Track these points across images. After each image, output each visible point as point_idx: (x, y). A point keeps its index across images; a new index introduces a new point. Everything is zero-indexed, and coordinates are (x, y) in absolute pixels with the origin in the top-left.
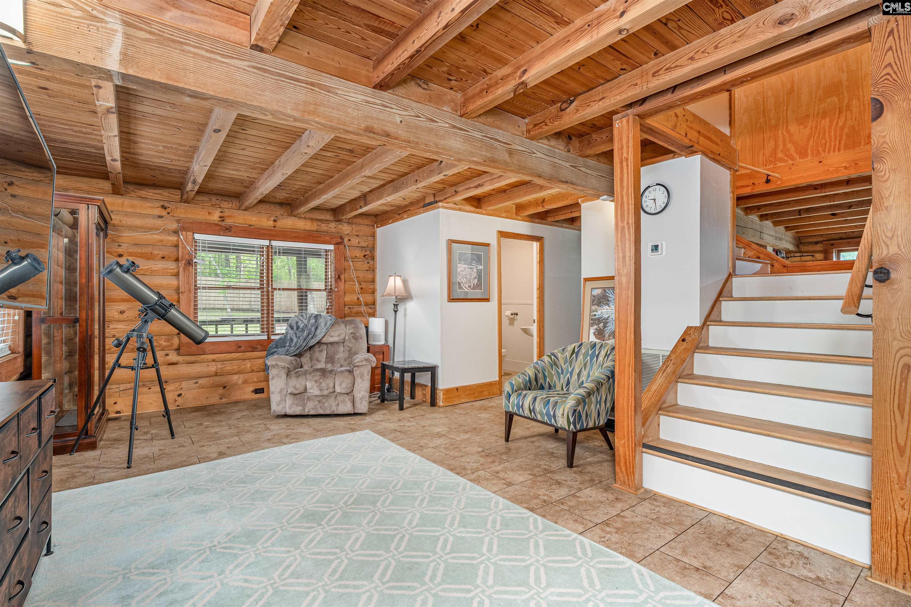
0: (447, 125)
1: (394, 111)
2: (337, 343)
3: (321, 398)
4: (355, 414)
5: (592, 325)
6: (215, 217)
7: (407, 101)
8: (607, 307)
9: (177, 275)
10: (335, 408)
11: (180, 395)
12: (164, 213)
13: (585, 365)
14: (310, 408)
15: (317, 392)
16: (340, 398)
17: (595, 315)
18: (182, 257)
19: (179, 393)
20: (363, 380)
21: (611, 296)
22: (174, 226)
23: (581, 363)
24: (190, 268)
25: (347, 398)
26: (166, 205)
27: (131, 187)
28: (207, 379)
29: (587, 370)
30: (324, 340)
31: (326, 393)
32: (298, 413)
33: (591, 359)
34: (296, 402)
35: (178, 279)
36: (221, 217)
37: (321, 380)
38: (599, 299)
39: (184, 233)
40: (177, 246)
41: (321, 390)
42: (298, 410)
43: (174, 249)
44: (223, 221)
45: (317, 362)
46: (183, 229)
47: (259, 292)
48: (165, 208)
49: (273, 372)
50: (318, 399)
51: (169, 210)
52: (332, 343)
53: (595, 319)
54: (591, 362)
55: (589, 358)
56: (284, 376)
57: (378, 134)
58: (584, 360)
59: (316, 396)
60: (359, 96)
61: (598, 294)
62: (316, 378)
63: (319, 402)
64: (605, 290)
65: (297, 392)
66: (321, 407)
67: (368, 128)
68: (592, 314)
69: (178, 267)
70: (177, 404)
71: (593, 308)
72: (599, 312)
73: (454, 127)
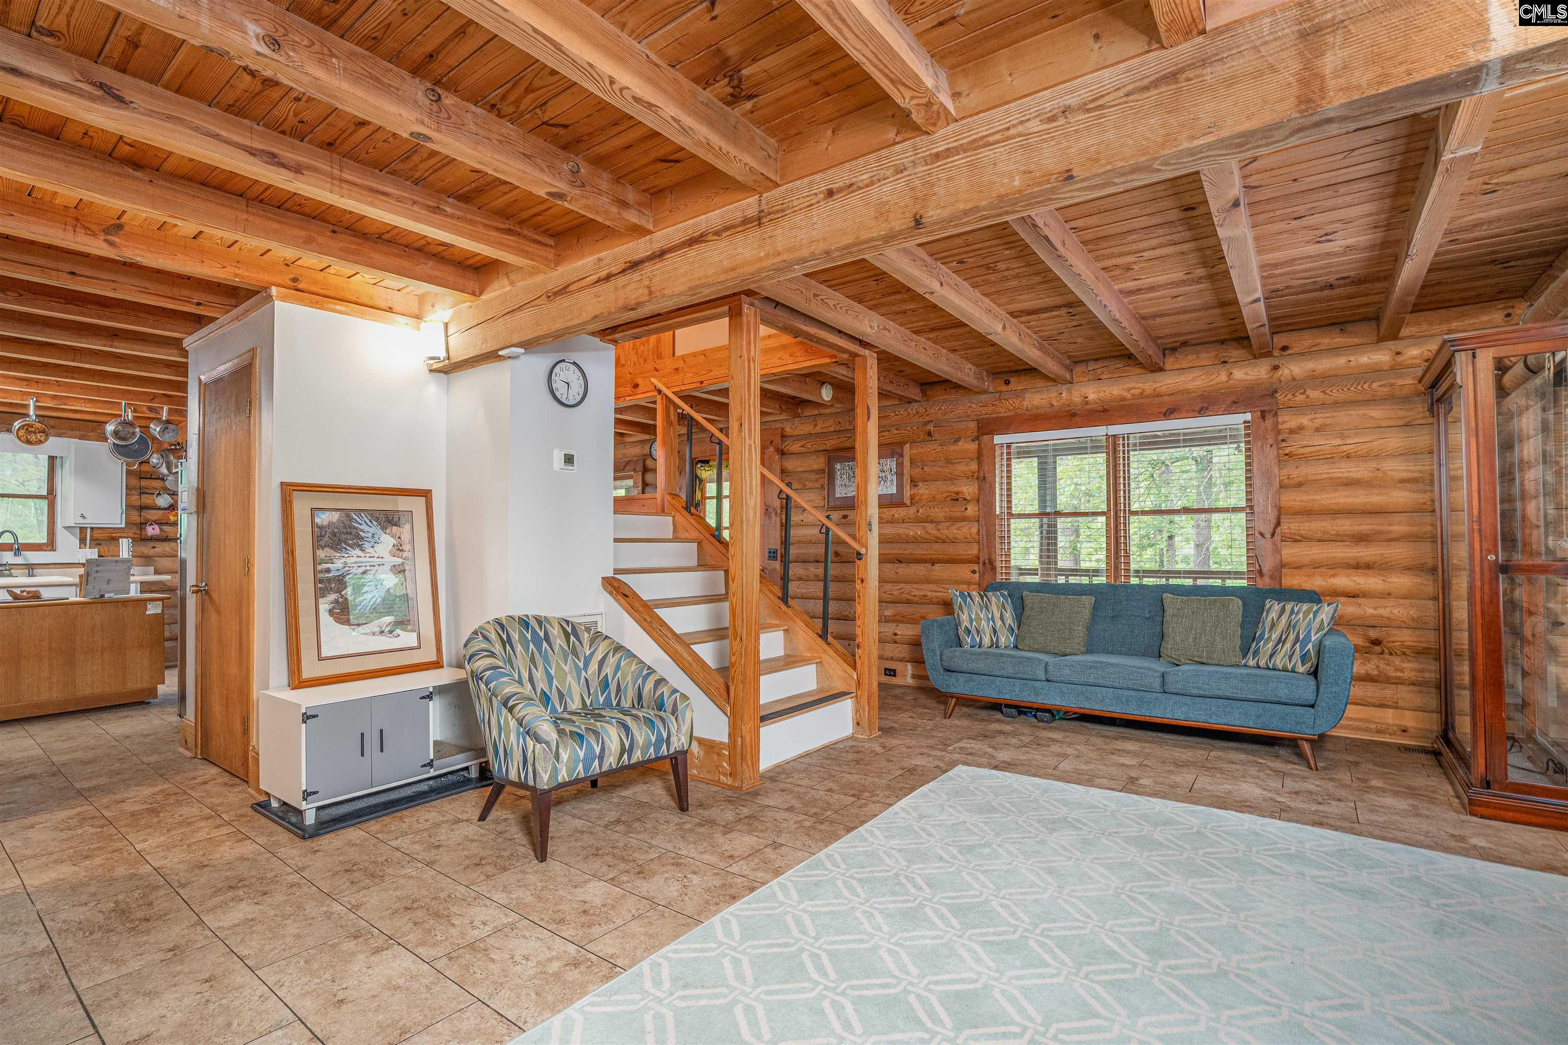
5: (320, 593)
8: (358, 552)
13: (533, 660)
17: (328, 571)
21: (364, 527)
23: (524, 659)
29: (541, 668)
33: (539, 647)
38: (334, 534)
53: (329, 580)
54: (540, 652)
55: (531, 646)
58: (527, 652)
61: (330, 524)
64: (348, 516)
68: (319, 568)
71: (321, 554)
72: (339, 564)
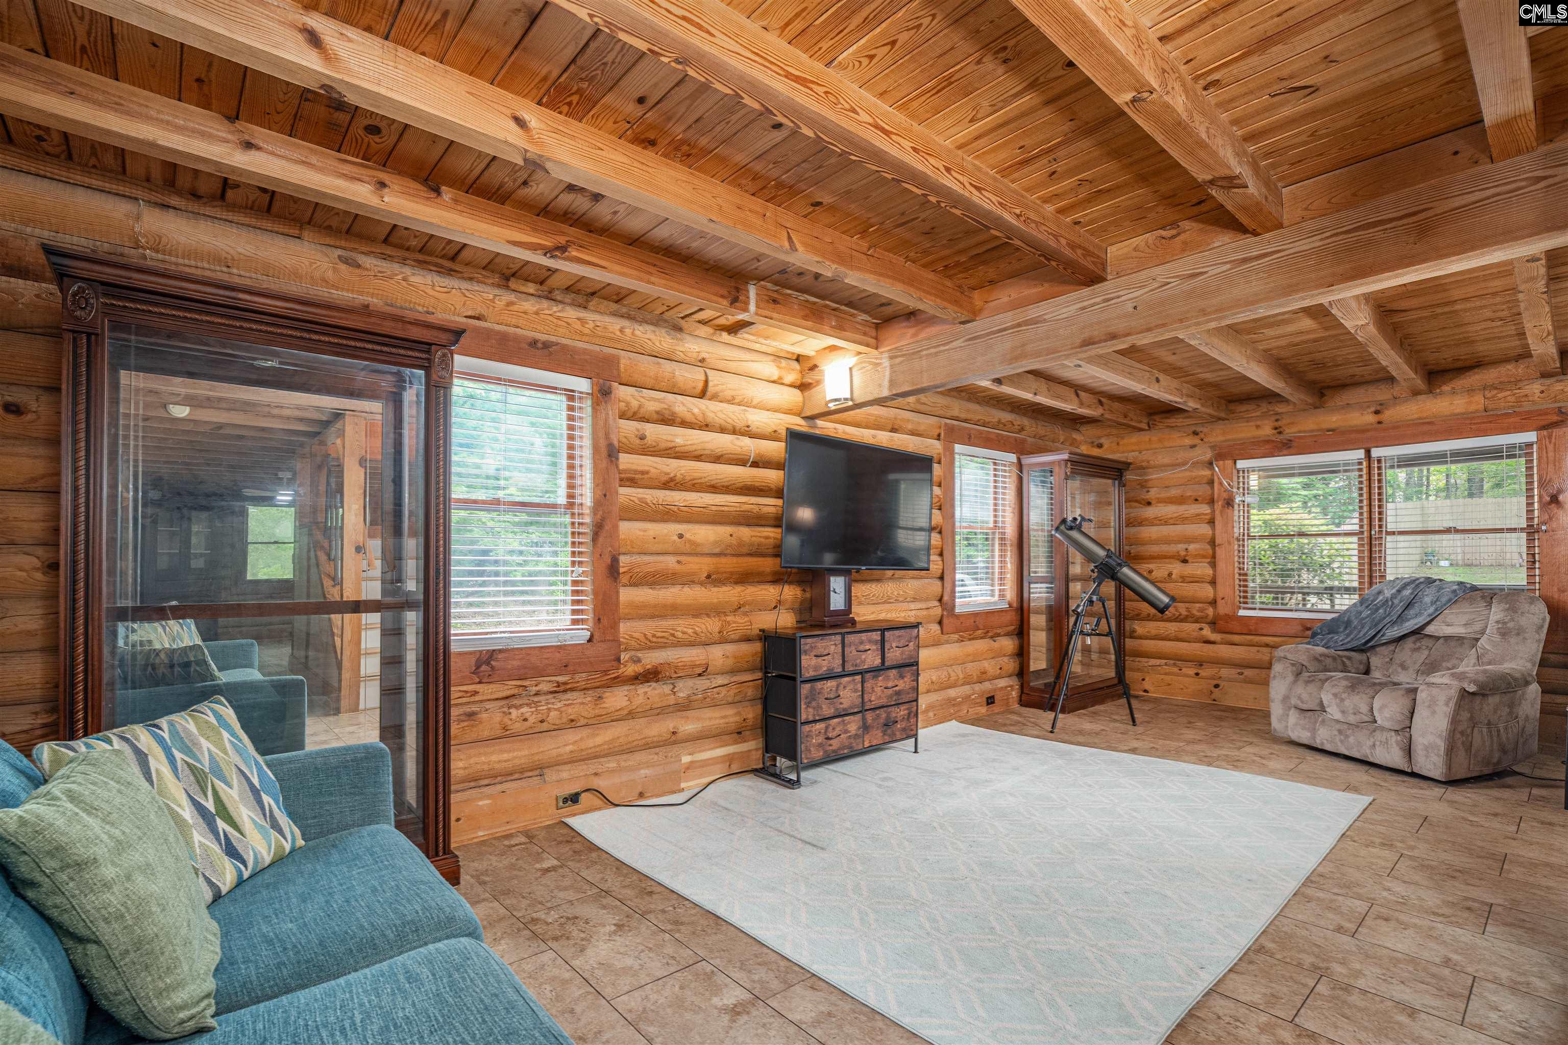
0: (1228, 266)
1: (1123, 298)
2: (1460, 639)
3: (1346, 726)
4: (1413, 775)
6: (1267, 430)
7: (1145, 272)
9: (1212, 522)
10: (1368, 752)
11: (1217, 686)
12: (1196, 441)
14: (1324, 737)
15: (1338, 716)
16: (1379, 736)
18: (1219, 495)
19: (1216, 682)
20: (1434, 712)
22: (1208, 455)
24: (1229, 511)
25: (1394, 739)
26: (1199, 429)
27: (1157, 418)
28: (1256, 671)
30: (1430, 630)
31: (1352, 719)
32: (1306, 742)
34: (1302, 722)
35: (1213, 528)
36: (1276, 428)
37: (1344, 696)
39: (1221, 463)
40: (1211, 482)
41: (1343, 712)
42: (1304, 736)
43: (1208, 487)
44: (1280, 433)
45: (1400, 670)
46: (1220, 456)
47: (1355, 539)
48: (1195, 433)
49: (1277, 668)
50: (1338, 726)
51: (1202, 435)
52: (1447, 638)
56: (1290, 678)
57: (1100, 342)
59: (1338, 721)
60: (1071, 308)
62: (1335, 690)
63: (1340, 732)
65: (1305, 707)
66: (1341, 741)
67: (1084, 341)
69: (1213, 511)
70: (1213, 696)
73: (1245, 260)
